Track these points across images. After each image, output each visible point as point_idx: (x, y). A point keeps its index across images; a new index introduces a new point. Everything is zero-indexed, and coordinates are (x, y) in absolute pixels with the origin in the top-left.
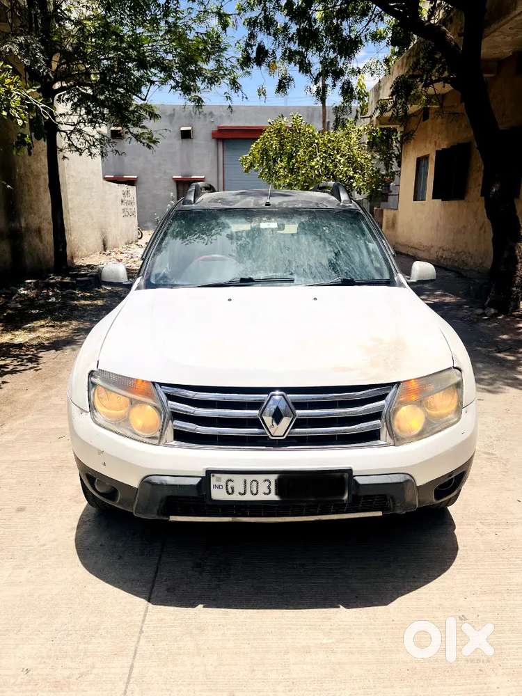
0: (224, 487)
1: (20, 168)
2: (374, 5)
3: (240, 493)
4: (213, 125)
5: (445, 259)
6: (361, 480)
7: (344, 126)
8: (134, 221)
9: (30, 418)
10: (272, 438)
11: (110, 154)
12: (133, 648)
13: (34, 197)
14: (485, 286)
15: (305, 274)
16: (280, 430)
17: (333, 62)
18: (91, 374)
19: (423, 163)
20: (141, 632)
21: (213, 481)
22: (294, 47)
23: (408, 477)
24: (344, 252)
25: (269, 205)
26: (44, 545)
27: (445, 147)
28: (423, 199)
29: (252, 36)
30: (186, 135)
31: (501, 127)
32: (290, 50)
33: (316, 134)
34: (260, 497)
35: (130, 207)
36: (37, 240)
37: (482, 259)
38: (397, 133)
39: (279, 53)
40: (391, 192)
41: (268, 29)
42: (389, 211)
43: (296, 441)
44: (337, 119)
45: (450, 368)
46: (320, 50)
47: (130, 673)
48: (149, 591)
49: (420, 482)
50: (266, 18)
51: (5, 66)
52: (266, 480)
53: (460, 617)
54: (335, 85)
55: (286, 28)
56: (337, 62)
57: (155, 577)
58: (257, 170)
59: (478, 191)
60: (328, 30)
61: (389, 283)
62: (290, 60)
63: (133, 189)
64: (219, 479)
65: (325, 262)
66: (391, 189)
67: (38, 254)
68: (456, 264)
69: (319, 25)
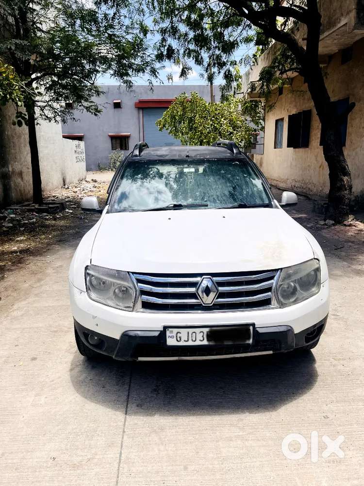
0: (175, 337)
1: (8, 131)
2: (246, 19)
3: (185, 341)
4: (136, 98)
5: (297, 187)
6: (260, 331)
7: (227, 99)
8: (83, 165)
9: (30, 300)
10: (204, 305)
11: (69, 121)
12: (120, 442)
13: (18, 151)
14: (325, 205)
15: (214, 201)
16: (209, 300)
17: (219, 57)
18: (87, 268)
19: (279, 123)
20: (124, 432)
21: (168, 333)
22: (192, 47)
23: (289, 328)
24: (238, 186)
25: (189, 157)
26: (53, 381)
27: (294, 113)
28: (281, 147)
29: (164, 40)
30: (117, 106)
31: (332, 100)
32: (189, 49)
33: (207, 104)
34: (198, 343)
35: (81, 155)
36: (19, 180)
37: (321, 187)
38: (261, 103)
39: (182, 52)
40: (258, 142)
41: (174, 35)
42: (258, 155)
43: (218, 307)
44: (222, 95)
45: (312, 259)
46: (209, 49)
47: (120, 456)
48: (125, 407)
49: (296, 331)
50: (172, 27)
51: (9, 67)
52: (201, 332)
53: (324, 417)
54: (219, 73)
55: (186, 34)
56: (221, 56)
57: (128, 398)
58: (168, 129)
59: (318, 142)
60: (215, 36)
61: (269, 206)
62: (189, 56)
63: (82, 143)
64: (172, 332)
65: (227, 193)
66: (258, 140)
67: (20, 190)
68: (305, 191)
69: (209, 33)
